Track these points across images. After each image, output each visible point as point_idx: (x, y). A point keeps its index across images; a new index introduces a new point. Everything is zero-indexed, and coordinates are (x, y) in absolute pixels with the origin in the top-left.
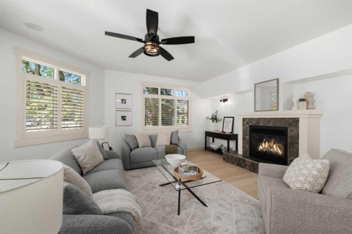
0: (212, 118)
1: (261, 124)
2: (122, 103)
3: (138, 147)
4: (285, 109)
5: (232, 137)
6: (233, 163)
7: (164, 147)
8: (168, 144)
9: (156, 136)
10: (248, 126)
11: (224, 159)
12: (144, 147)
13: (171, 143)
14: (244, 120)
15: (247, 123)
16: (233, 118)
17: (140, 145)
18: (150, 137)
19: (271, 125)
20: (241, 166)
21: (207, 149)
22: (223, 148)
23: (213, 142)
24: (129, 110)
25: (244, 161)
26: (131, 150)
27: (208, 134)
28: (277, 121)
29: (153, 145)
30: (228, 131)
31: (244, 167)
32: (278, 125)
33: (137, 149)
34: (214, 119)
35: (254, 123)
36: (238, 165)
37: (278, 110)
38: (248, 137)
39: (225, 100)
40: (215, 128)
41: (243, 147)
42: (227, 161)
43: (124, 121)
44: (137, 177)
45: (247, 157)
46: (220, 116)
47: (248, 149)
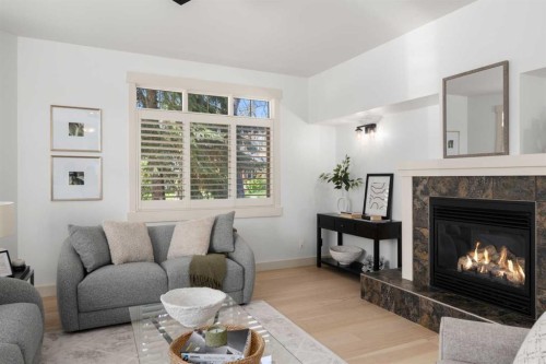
0: (336, 178)
1: (462, 194)
2: (72, 133)
3: (110, 263)
4: (526, 150)
5: (386, 230)
6: (386, 306)
7: (187, 263)
8: (201, 251)
9: (170, 231)
10: (426, 199)
11: (363, 294)
12: (127, 262)
13: (211, 251)
14: (416, 181)
15: (425, 193)
16: (391, 176)
17: (116, 256)
18: (152, 233)
19: (489, 195)
20: (407, 315)
21: (324, 263)
22: (364, 261)
23: (340, 243)
24: (93, 155)
25: (415, 300)
26: (86, 273)
27: (325, 222)
28: (506, 187)
29: (158, 257)
30: (376, 212)
31: (415, 318)
32: (508, 196)
33: (107, 270)
34: (342, 179)
35: (444, 190)
36: (398, 311)
37: (507, 152)
38: (426, 232)
39: (371, 127)
40: (344, 204)
41: (416, 259)
42: (370, 300)
43: (76, 187)
44: (91, 355)
45: (423, 290)
46: (357, 173)
47: (427, 264)
